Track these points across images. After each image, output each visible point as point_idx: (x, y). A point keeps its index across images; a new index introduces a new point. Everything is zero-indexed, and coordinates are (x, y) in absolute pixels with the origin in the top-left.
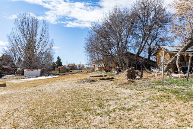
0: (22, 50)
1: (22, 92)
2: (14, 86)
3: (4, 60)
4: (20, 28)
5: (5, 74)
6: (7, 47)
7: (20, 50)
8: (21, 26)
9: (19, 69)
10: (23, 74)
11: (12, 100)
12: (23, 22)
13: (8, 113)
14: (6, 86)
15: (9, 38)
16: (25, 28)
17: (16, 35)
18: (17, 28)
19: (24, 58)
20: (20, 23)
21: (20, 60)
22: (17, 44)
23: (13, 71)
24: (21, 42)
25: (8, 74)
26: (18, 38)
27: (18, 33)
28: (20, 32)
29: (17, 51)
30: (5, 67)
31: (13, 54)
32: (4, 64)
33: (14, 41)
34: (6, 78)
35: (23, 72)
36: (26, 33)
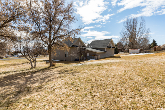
0: (127, 39)
1: (130, 61)
2: (125, 58)
3: (119, 45)
4: (126, 27)
5: (119, 52)
6: (120, 38)
7: (126, 39)
8: (127, 26)
9: (126, 49)
10: (128, 52)
11: (125, 65)
12: (128, 23)
13: (125, 71)
14: (120, 58)
15: (121, 34)
16: (129, 26)
17: (124, 31)
18: (125, 27)
19: (129, 43)
20: (126, 24)
21: (126, 44)
22: (125, 36)
23: (123, 50)
24: (127, 34)
25: (121, 52)
26: (125, 33)
27: (125, 30)
28: (126, 29)
29: (125, 39)
30: (119, 49)
31: (123, 42)
32: (119, 47)
33: (123, 35)
34: (120, 54)
35: (129, 51)
36: (129, 29)
